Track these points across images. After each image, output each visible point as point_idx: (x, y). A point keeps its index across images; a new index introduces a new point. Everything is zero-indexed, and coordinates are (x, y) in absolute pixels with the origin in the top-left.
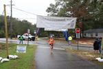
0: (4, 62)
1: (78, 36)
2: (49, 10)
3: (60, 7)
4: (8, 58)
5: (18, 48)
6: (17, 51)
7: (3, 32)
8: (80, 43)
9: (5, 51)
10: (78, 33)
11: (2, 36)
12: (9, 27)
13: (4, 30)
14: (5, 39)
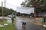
0: (2, 27)
1: (35, 16)
2: (22, 4)
3: (27, 3)
4: (4, 25)
5: (8, 21)
6: (8, 22)
7: (1, 14)
8: (36, 19)
9: (2, 22)
10: (35, 14)
11: (1, 16)
12: (4, 12)
13: (2, 13)
14: (2, 17)
